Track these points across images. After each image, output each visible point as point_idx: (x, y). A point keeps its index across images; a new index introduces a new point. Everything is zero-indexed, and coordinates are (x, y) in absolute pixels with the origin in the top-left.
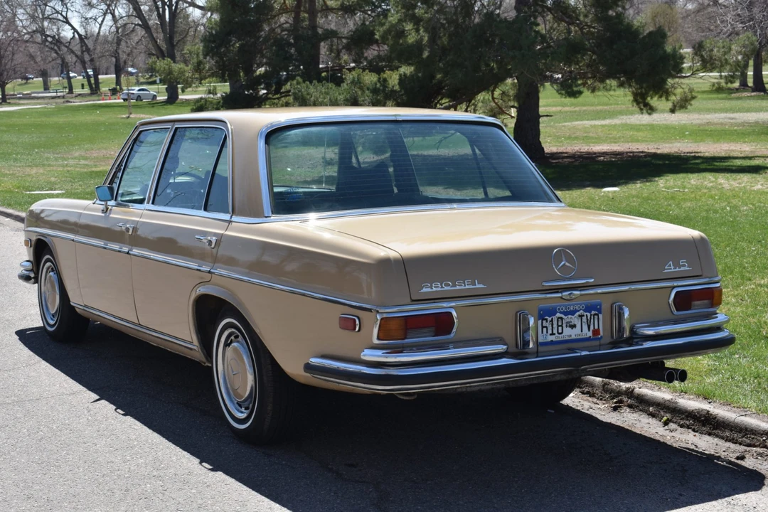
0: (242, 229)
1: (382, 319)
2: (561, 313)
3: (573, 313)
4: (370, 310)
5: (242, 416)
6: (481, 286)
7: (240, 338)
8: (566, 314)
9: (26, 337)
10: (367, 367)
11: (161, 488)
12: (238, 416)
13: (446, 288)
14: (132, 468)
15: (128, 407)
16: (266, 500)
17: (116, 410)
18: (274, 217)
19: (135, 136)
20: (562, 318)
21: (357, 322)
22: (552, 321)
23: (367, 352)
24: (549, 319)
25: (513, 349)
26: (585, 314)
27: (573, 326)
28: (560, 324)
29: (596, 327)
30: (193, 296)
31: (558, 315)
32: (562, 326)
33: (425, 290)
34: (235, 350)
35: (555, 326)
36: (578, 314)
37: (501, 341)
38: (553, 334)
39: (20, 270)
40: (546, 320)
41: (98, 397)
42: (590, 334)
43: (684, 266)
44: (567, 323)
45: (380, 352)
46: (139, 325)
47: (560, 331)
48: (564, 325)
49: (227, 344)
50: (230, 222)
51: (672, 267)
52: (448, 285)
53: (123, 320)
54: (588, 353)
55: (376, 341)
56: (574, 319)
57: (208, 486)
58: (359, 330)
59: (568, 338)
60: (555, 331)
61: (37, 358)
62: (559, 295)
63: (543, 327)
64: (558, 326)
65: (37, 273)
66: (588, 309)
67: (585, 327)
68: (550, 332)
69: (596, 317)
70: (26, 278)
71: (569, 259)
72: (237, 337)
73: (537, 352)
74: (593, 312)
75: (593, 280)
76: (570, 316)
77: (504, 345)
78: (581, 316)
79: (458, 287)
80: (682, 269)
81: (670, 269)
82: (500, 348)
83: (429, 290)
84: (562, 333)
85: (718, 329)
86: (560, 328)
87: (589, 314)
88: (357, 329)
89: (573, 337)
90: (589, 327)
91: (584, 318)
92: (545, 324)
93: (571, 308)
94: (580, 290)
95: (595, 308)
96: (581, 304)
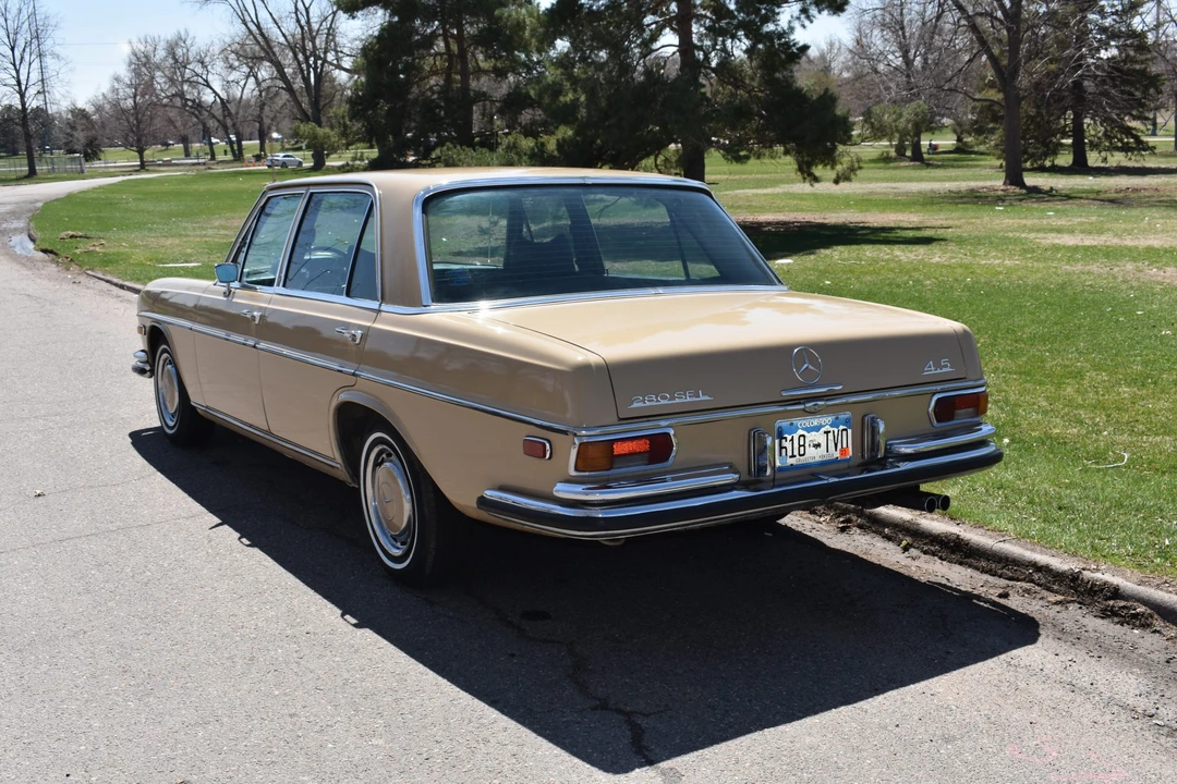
0: (394, 320)
1: (580, 444)
2: (803, 429)
3: (817, 429)
4: (565, 432)
5: (397, 552)
6: (707, 398)
7: (394, 458)
8: (809, 430)
9: (141, 441)
10: (561, 506)
11: (295, 655)
12: (391, 551)
13: (663, 402)
14: (260, 625)
15: (256, 535)
16: (431, 674)
17: (239, 539)
18: (435, 306)
19: (262, 204)
20: (803, 436)
21: (548, 445)
22: (792, 440)
23: (559, 486)
24: (789, 437)
25: (745, 477)
26: (831, 429)
27: (817, 446)
28: (802, 443)
29: (845, 446)
30: (334, 403)
31: (800, 432)
32: (804, 446)
33: (635, 405)
34: (388, 471)
35: (796, 445)
36: (823, 430)
37: (732, 469)
38: (793, 456)
39: (134, 362)
40: (786, 438)
41: (220, 521)
42: (837, 454)
43: (946, 366)
44: (811, 441)
45: (579, 488)
46: (269, 432)
47: (802, 452)
48: (807, 445)
49: (377, 464)
50: (379, 311)
51: (933, 369)
52: (665, 398)
53: (251, 426)
54: (837, 480)
55: (573, 473)
56: (819, 437)
57: (356, 651)
58: (550, 458)
59: (810, 461)
60: (796, 453)
61: (152, 469)
62: (802, 407)
63: (781, 448)
64: (800, 446)
65: (152, 366)
66: (835, 423)
67: (832, 446)
68: (790, 453)
69: (844, 432)
70: (141, 371)
71: (813, 361)
72: (389, 455)
73: (774, 480)
75: (841, 387)
76: (813, 433)
77: (735, 473)
78: (827, 433)
79: (677, 401)
80: (944, 370)
81: (931, 371)
82: (731, 478)
83: (641, 404)
84: (804, 455)
85: (982, 443)
86: (802, 448)
87: (836, 430)
88: (548, 456)
89: (818, 459)
90: (836, 445)
91: (831, 435)
92: (784, 444)
93: (815, 423)
94: (826, 400)
95: (842, 422)
96: (827, 417)
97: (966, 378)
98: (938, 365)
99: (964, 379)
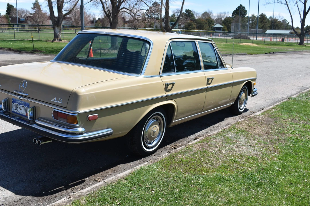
2: (18, 103)
3: (21, 104)
20: (18, 105)
22: (15, 105)
26: (24, 106)
27: (21, 109)
31: (17, 103)
36: (22, 105)
38: (15, 109)
43: (60, 101)
44: (19, 107)
48: (18, 108)
51: (55, 100)
56: (21, 106)
59: (19, 113)
60: (16, 109)
63: (13, 106)
64: (17, 107)
66: (25, 105)
67: (24, 111)
68: (15, 108)
74: (27, 107)
75: (28, 95)
76: (20, 105)
78: (23, 107)
80: (59, 102)
81: (54, 100)
84: (17, 110)
87: (25, 107)
89: (20, 113)
90: (25, 111)
91: (24, 108)
92: (14, 105)
93: (20, 103)
94: (23, 97)
95: (27, 105)
96: (23, 102)
97: (66, 108)
98: (57, 100)
99: (65, 108)
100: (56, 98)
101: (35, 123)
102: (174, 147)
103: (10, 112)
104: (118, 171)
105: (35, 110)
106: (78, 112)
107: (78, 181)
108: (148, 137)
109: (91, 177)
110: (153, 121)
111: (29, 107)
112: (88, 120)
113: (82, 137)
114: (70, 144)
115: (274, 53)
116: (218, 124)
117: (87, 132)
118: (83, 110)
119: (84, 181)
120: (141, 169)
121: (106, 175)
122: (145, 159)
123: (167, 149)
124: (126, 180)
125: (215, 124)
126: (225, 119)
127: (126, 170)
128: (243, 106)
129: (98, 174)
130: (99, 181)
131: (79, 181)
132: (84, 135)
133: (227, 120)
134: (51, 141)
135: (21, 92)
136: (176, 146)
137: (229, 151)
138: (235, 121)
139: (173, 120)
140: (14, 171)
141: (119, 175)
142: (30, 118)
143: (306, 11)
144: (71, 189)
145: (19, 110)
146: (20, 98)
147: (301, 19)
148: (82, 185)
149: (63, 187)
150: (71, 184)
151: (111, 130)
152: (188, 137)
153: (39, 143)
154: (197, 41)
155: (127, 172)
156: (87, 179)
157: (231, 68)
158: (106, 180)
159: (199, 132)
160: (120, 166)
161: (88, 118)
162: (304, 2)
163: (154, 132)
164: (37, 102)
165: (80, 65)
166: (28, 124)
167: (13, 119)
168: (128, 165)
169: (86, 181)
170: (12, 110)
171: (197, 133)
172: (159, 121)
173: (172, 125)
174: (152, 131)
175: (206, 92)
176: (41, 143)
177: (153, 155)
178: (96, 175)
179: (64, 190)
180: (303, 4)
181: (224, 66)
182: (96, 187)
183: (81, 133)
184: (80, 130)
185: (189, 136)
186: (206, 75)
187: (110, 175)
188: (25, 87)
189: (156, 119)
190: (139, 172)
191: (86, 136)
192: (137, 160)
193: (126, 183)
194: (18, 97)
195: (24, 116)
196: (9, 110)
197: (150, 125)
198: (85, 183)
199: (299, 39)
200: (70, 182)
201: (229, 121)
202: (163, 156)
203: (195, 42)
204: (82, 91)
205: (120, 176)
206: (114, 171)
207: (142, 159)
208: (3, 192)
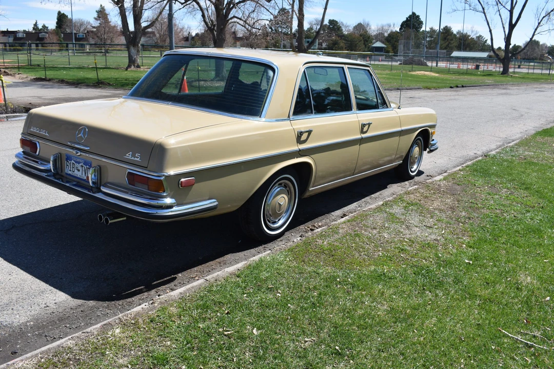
2: (74, 161)
3: (79, 163)
6: (47, 134)
8: (76, 162)
20: (74, 164)
22: (70, 163)
27: (79, 170)
29: (88, 175)
33: (32, 130)
35: (71, 167)
36: (81, 164)
38: (70, 170)
42: (85, 178)
43: (138, 158)
44: (76, 167)
51: (130, 156)
56: (79, 166)
59: (76, 176)
63: (67, 165)
64: (73, 167)
66: (86, 163)
67: (84, 173)
69: (88, 170)
73: (66, 177)
74: (87, 166)
75: (89, 148)
76: (77, 164)
78: (82, 166)
80: (136, 159)
81: (129, 156)
84: (74, 172)
86: (73, 169)
87: (85, 167)
89: (78, 176)
91: (83, 168)
93: (78, 160)
94: (81, 152)
95: (88, 164)
96: (82, 159)
97: (147, 168)
98: (133, 155)
99: (145, 168)
100: (131, 153)
101: (100, 191)
102: (311, 227)
103: (63, 174)
104: (225, 264)
105: (100, 171)
106: (165, 174)
107: (165, 279)
108: (270, 213)
109: (185, 273)
110: (279, 189)
111: (91, 166)
112: (180, 186)
113: (171, 212)
114: (153, 223)
115: (463, 87)
116: (378, 194)
117: (178, 205)
118: (172, 172)
119: (175, 278)
120: (261, 260)
121: (208, 270)
122: (268, 246)
123: (300, 231)
124: (238, 277)
125: (373, 194)
126: (388, 187)
127: (238, 263)
128: (415, 167)
129: (195, 269)
130: (197, 278)
131: (168, 278)
132: (175, 209)
133: (391, 188)
134: (125, 218)
135: (79, 144)
136: (314, 226)
137: (395, 235)
138: (403, 189)
139: (309, 187)
140: (70, 263)
141: (227, 269)
142: (93, 183)
143: (514, 22)
144: (155, 290)
145: (76, 171)
146: (77, 153)
147: (505, 35)
148: (172, 284)
149: (143, 287)
150: (155, 283)
151: (215, 202)
152: (332, 213)
153: (107, 221)
154: (347, 66)
155: (240, 265)
156: (179, 276)
157: (399, 108)
158: (208, 278)
159: (349, 206)
160: (229, 257)
161: (180, 183)
162: (509, 9)
163: (280, 204)
164: (104, 160)
165: (167, 103)
166: (90, 192)
167: (68, 185)
168: (241, 254)
169: (176, 280)
170: (66, 171)
171: (346, 208)
172: (288, 189)
173: (307, 194)
174: (277, 204)
175: (360, 145)
176: (110, 222)
177: (278, 240)
178: (193, 269)
179: (144, 292)
180: (509, 12)
181: (387, 105)
182: (193, 287)
183: (170, 207)
184: (168, 201)
185: (333, 211)
186: (359, 119)
187: (214, 270)
188: (84, 136)
189: (283, 185)
190: (258, 266)
191: (176, 210)
192: (255, 247)
193: (238, 281)
194: (74, 152)
195: (84, 180)
196: (62, 172)
197: (274, 195)
198: (176, 282)
199: (502, 65)
200: (154, 279)
201: (395, 189)
202: (294, 241)
203: (343, 68)
204: (171, 142)
205: (229, 271)
206: (220, 263)
207: (262, 245)
208: (54, 295)
